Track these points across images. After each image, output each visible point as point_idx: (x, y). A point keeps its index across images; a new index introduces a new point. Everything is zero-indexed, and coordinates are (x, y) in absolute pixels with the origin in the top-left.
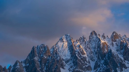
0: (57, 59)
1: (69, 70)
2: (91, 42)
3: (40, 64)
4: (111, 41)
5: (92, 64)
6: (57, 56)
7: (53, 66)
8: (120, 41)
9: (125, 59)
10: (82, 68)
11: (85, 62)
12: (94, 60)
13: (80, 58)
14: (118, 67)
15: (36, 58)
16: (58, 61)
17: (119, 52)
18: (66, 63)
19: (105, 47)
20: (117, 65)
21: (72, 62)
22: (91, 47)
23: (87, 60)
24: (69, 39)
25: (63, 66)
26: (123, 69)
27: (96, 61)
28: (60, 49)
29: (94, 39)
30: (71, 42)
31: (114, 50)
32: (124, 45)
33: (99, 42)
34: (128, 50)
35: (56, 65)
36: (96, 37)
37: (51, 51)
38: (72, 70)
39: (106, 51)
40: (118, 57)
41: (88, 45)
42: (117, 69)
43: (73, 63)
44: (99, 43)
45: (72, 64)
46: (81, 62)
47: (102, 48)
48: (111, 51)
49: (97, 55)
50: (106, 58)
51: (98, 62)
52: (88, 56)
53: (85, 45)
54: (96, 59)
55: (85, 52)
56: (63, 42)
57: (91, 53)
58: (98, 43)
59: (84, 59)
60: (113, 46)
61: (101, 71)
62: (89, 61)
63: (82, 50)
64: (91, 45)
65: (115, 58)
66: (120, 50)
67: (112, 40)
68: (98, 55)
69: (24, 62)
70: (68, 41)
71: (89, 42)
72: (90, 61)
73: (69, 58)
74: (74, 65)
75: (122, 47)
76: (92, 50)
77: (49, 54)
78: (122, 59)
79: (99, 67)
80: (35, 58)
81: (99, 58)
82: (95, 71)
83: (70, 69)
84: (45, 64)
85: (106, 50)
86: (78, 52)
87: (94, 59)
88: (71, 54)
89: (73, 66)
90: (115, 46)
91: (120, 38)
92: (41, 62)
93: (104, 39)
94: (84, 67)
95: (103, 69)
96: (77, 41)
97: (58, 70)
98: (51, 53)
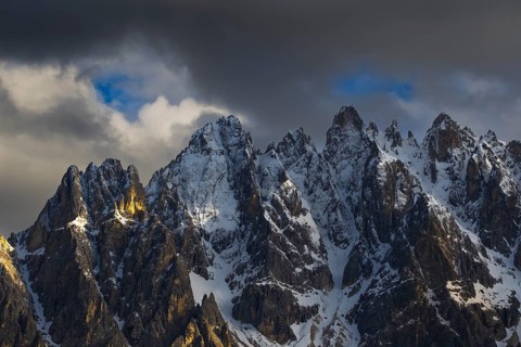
0: (175, 231)
1: (227, 281)
2: (335, 160)
3: (99, 249)
4: (425, 155)
5: (336, 260)
6: (176, 218)
7: (156, 263)
8: (467, 158)
9: (487, 242)
10: (288, 278)
11: (302, 250)
12: (346, 241)
13: (280, 231)
14: (452, 277)
15: (80, 224)
16: (179, 240)
17: (461, 209)
18: (218, 251)
19: (399, 182)
20: (448, 268)
21: (244, 245)
22: (334, 180)
23: (315, 237)
24: (233, 140)
25: (201, 263)
26: (478, 286)
27: (356, 248)
28: (192, 185)
29: (351, 144)
30: (245, 154)
31: (436, 201)
32: (486, 179)
33: (369, 159)
34: (500, 199)
35: (168, 257)
36: (357, 133)
37: (149, 191)
38: (243, 283)
39: (402, 199)
40: (457, 233)
41: (320, 169)
42: (449, 285)
43: (249, 250)
44: (371, 163)
45: (245, 257)
46: (286, 248)
47: (386, 186)
48: (423, 201)
49: (360, 219)
50: (399, 235)
51: (364, 249)
52: (317, 221)
53: (305, 169)
54: (354, 236)
55: (305, 204)
56: (209, 151)
57: (334, 210)
58: (367, 164)
59: (301, 235)
60: (434, 179)
61: (376, 291)
62: (322, 246)
63: (291, 192)
64: (332, 172)
65: (444, 236)
66: (467, 201)
67: (433, 155)
68: (365, 220)
69: (22, 240)
70: (229, 151)
71: (327, 158)
72: (328, 244)
73: (233, 230)
74: (255, 262)
75: (473, 188)
76: (336, 196)
77: (140, 208)
78: (475, 239)
79: (367, 276)
80: (75, 222)
81: (367, 234)
82: (348, 290)
83: (232, 277)
84: (120, 253)
85: (400, 198)
86: (274, 202)
87: (346, 235)
88: (240, 208)
89: (249, 267)
90: (444, 181)
91: (469, 146)
92: (99, 241)
93: (394, 145)
94: (298, 270)
95: (387, 284)
96: (269, 149)
97: (177, 282)
98: (151, 199)
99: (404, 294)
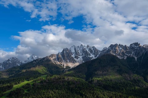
5: (81, 54)
6: (71, 51)
7: (69, 54)
9: (91, 53)
10: (78, 55)
15: (65, 52)
19: (85, 49)
26: (90, 56)
30: (75, 47)
31: (87, 50)
32: (91, 49)
36: (82, 46)
38: (75, 56)
53: (79, 48)
59: (79, 53)
67: (87, 47)
69: (61, 53)
73: (74, 52)
76: (81, 50)
77: (68, 51)
81: (83, 52)
86: (77, 50)
97: (71, 56)
99: (85, 56)
